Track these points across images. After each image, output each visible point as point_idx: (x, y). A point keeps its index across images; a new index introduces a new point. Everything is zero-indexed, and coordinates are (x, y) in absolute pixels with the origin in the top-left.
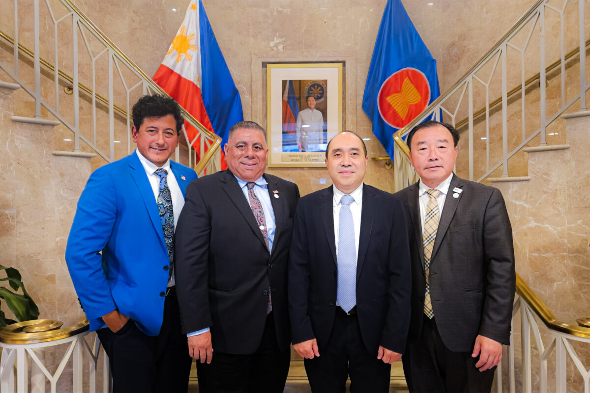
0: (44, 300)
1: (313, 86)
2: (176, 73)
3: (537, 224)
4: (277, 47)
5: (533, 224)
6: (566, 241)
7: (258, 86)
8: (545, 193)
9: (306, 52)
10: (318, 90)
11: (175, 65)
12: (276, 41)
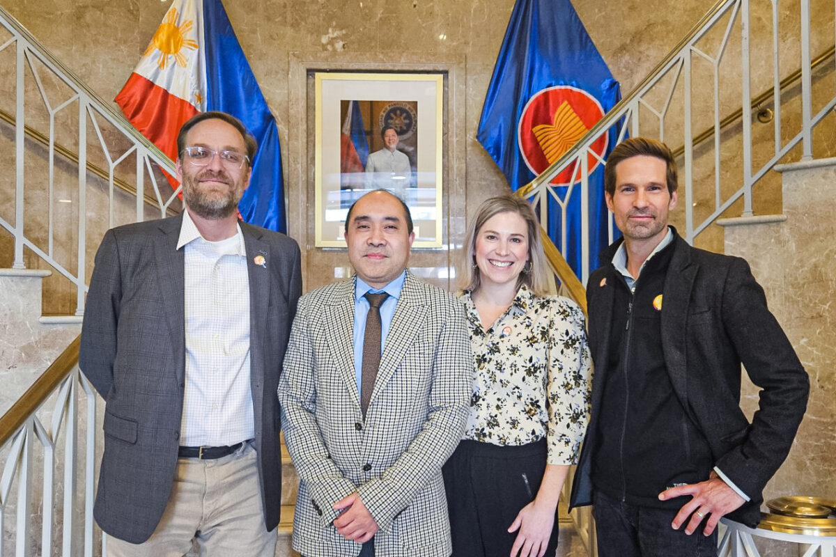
1: (394, 111)
2: (159, 88)
4: (333, 45)
7: (299, 109)
9: (382, 53)
10: (402, 118)
11: (156, 74)
12: (332, 33)
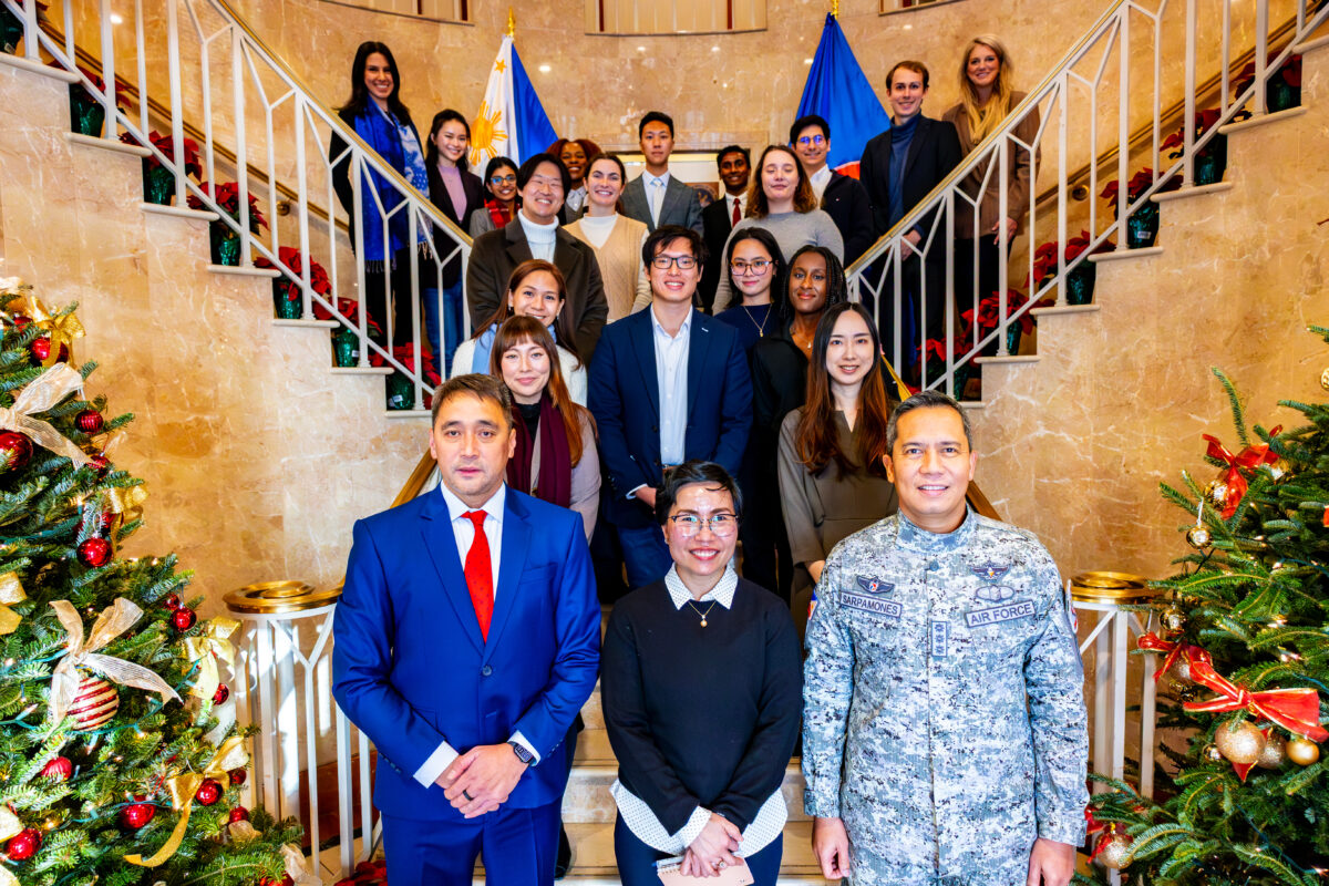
0: (268, 556)
3: (1048, 432)
5: (1042, 432)
6: (1090, 458)
8: (1062, 381)
12: (631, 114)
